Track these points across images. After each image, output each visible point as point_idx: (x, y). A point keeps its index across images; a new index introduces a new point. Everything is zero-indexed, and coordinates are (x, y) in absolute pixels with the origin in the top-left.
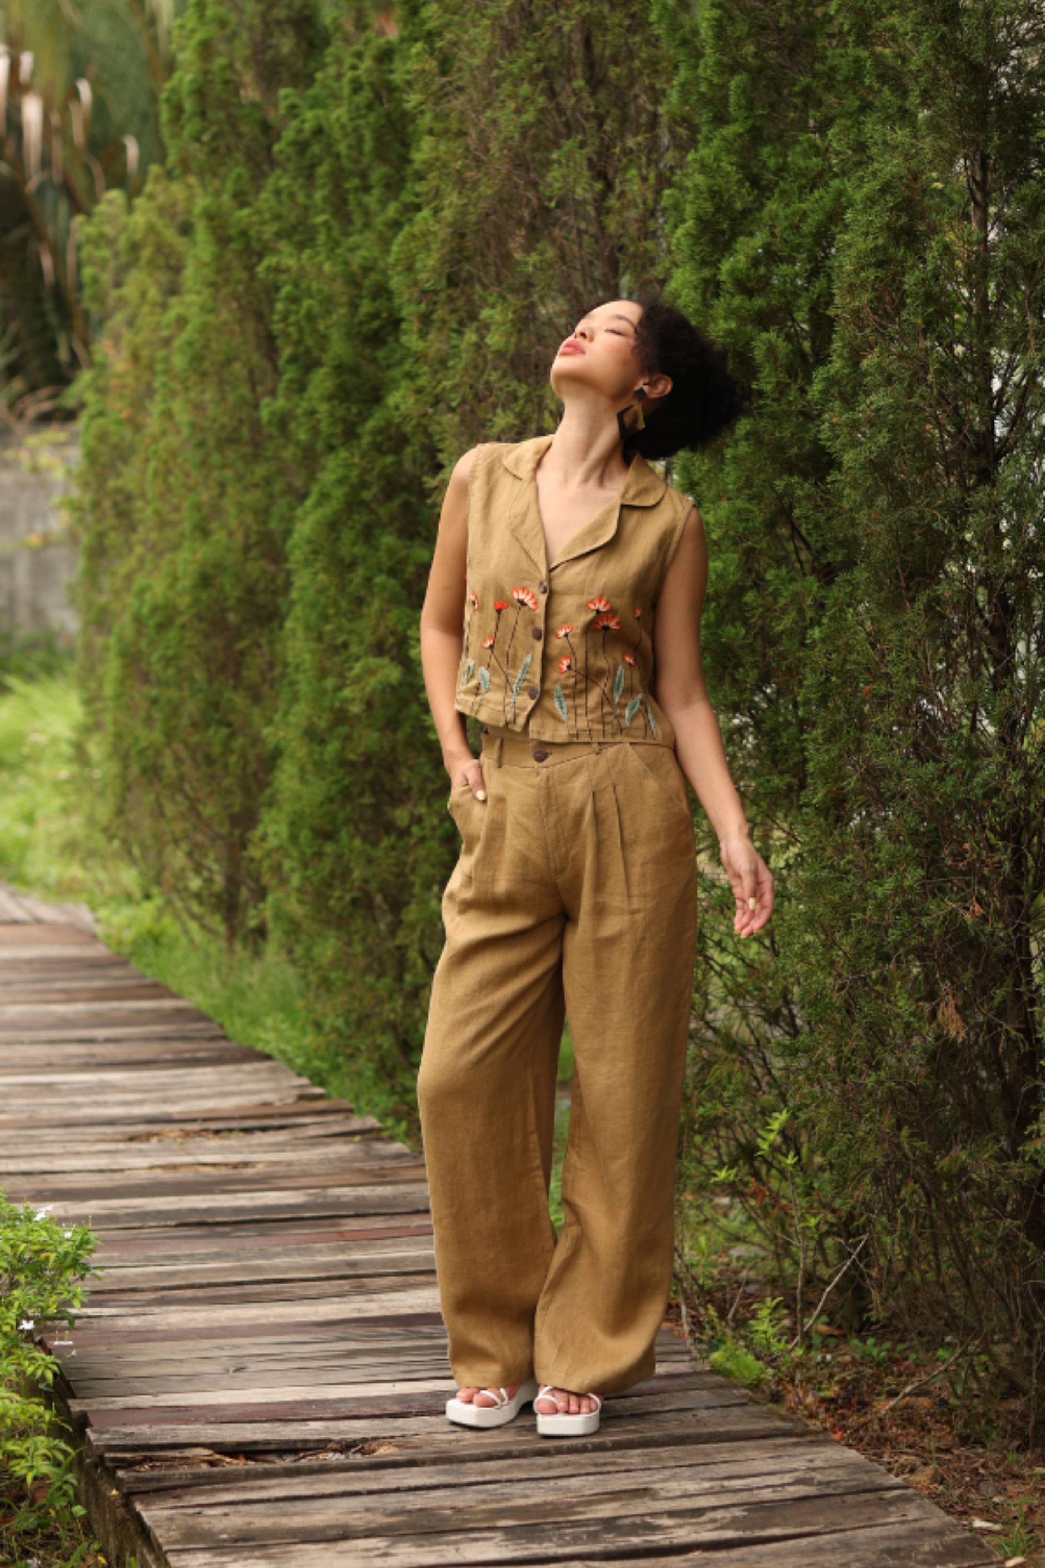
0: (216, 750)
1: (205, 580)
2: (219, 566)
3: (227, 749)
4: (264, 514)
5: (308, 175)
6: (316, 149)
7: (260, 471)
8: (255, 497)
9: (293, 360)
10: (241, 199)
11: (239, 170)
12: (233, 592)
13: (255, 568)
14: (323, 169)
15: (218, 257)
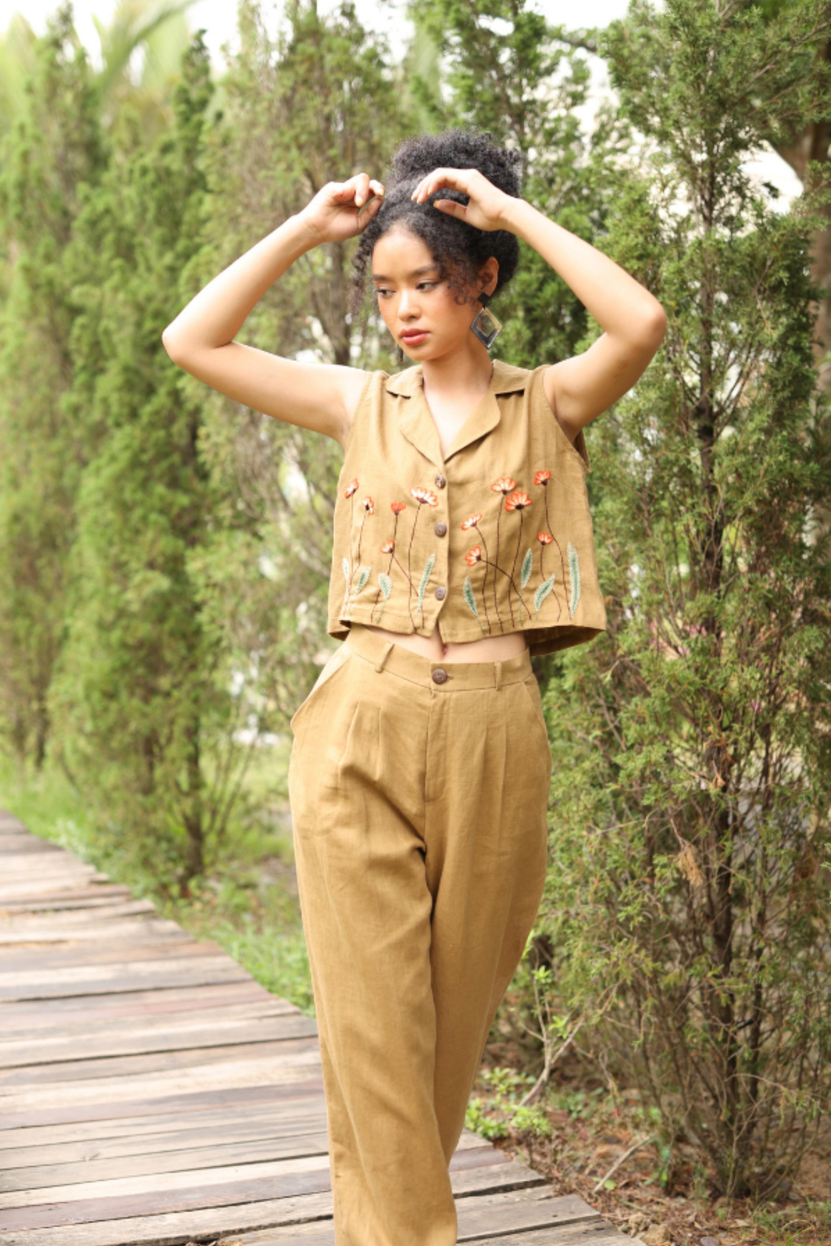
0: (22, 633)
1: (16, 518)
2: (26, 509)
3: (29, 633)
4: (59, 474)
5: (97, 243)
6: (106, 223)
7: (57, 444)
8: (52, 463)
9: (84, 368)
10: (48, 258)
11: (46, 240)
12: (36, 528)
13: (53, 510)
14: (109, 238)
15: (32, 299)
